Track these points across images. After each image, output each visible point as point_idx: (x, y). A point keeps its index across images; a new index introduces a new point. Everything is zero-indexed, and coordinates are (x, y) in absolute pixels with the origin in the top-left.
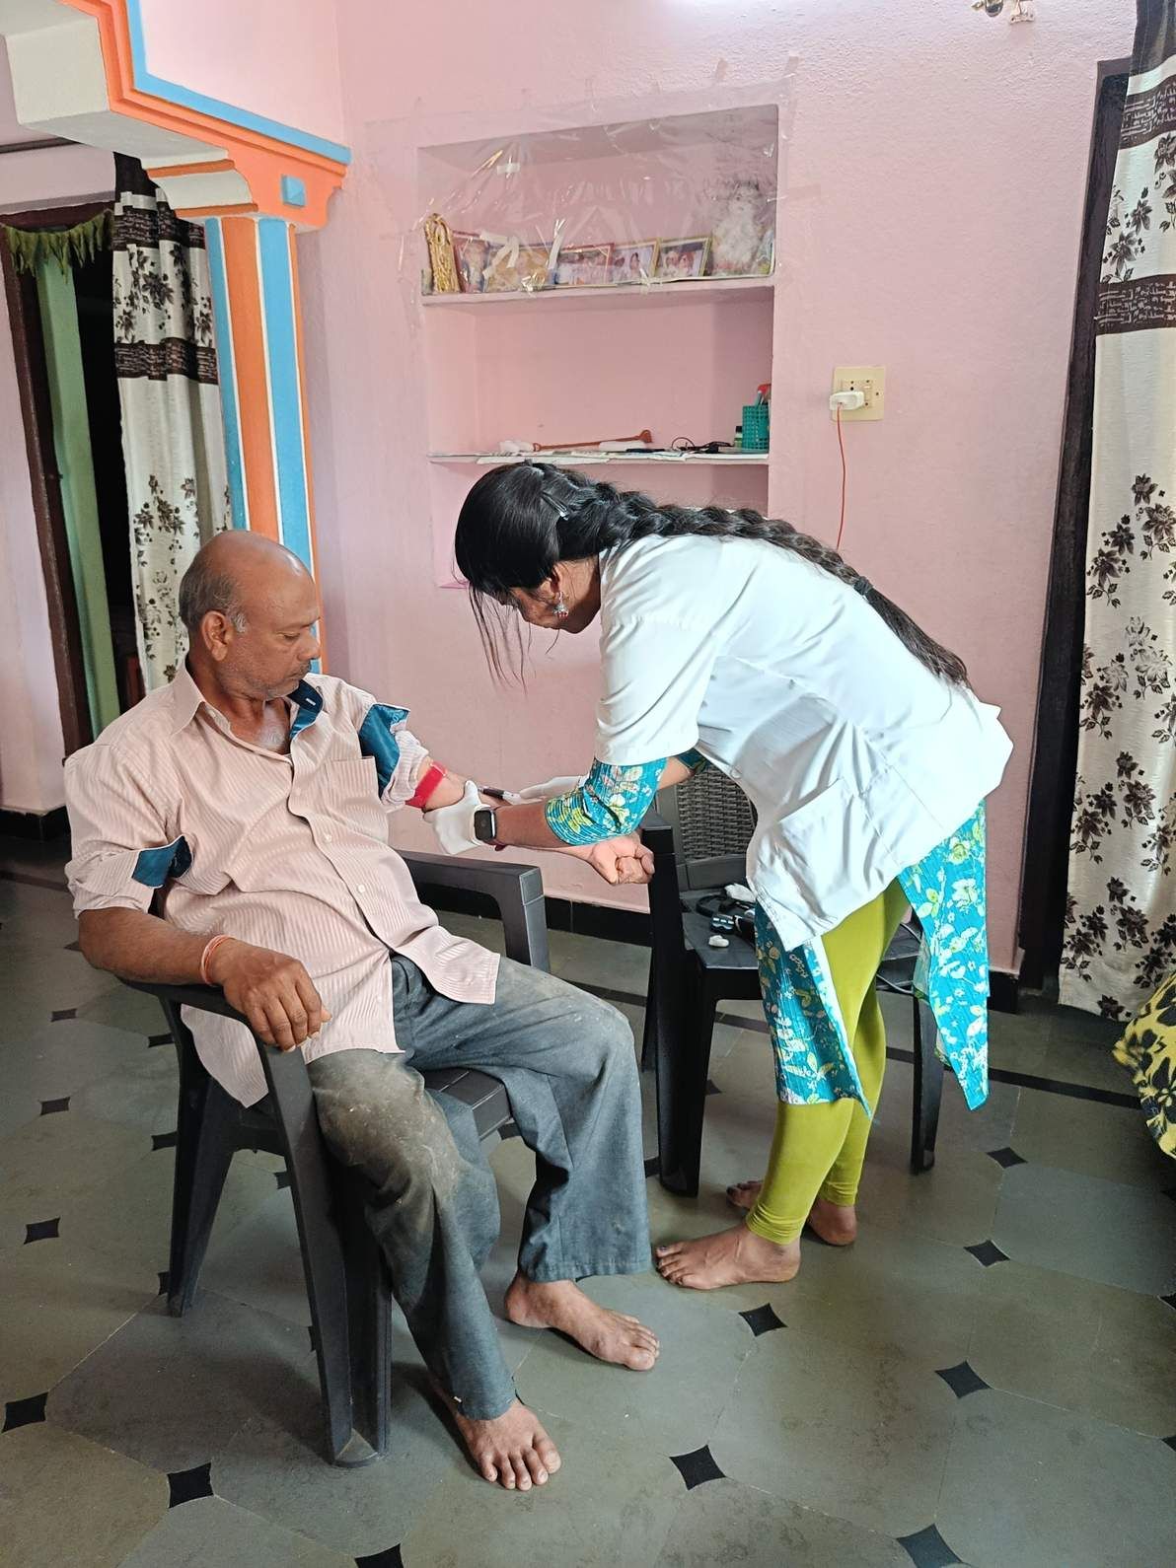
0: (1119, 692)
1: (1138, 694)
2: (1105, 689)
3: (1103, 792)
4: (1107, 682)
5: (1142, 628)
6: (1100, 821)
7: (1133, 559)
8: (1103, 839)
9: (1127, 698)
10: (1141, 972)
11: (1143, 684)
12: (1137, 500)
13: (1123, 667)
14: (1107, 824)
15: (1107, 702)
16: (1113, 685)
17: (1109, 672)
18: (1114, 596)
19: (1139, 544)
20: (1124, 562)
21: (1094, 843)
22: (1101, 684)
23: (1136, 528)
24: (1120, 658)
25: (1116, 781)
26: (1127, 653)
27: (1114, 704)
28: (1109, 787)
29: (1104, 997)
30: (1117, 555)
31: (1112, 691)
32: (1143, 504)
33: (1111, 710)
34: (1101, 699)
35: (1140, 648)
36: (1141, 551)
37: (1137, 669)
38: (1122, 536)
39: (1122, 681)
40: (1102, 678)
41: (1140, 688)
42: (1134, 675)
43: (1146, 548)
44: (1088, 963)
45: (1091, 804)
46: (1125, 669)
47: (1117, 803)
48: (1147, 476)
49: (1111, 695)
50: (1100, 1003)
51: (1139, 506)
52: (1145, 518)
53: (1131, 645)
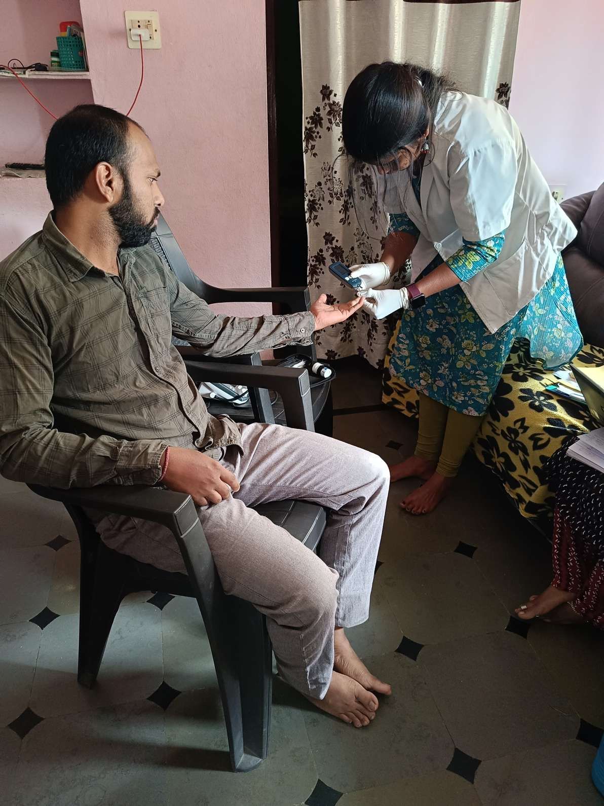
0: (321, 201)
1: (330, 202)
2: (314, 201)
3: (318, 254)
4: (314, 197)
5: (329, 168)
6: (318, 268)
7: (322, 131)
8: (320, 277)
9: (324, 204)
10: (343, 335)
11: (332, 197)
12: (324, 99)
13: (321, 188)
14: (321, 269)
15: (315, 207)
16: (317, 198)
17: (315, 192)
18: (314, 151)
19: (325, 123)
20: (318, 133)
21: (316, 279)
22: (312, 199)
23: (323, 113)
24: (320, 184)
25: (324, 248)
26: (323, 181)
27: (319, 208)
28: (321, 251)
29: (328, 351)
30: (314, 129)
31: (317, 201)
32: (326, 101)
33: (318, 212)
34: (312, 208)
35: (329, 178)
36: (326, 127)
37: (329, 189)
38: (316, 119)
39: (321, 196)
40: (311, 195)
41: (331, 199)
42: (327, 193)
43: (329, 125)
44: (319, 337)
45: (313, 261)
46: (323, 189)
47: (326, 258)
48: (328, 86)
49: (317, 204)
50: (326, 354)
51: (324, 102)
52: (328, 109)
53: (324, 177)
